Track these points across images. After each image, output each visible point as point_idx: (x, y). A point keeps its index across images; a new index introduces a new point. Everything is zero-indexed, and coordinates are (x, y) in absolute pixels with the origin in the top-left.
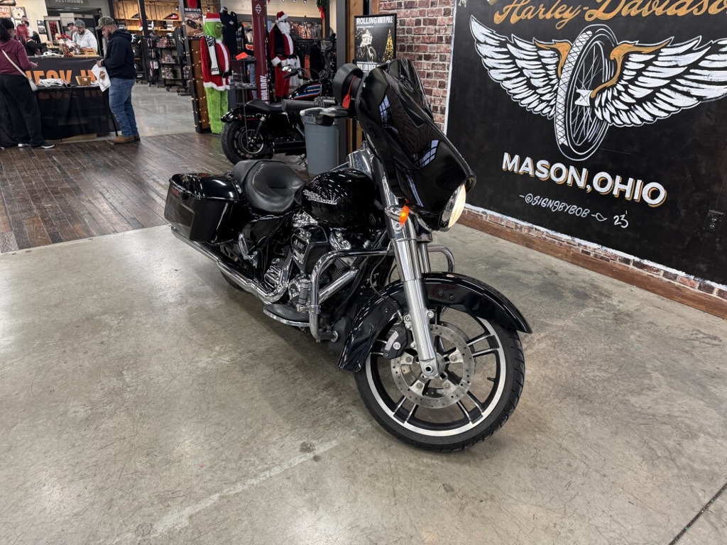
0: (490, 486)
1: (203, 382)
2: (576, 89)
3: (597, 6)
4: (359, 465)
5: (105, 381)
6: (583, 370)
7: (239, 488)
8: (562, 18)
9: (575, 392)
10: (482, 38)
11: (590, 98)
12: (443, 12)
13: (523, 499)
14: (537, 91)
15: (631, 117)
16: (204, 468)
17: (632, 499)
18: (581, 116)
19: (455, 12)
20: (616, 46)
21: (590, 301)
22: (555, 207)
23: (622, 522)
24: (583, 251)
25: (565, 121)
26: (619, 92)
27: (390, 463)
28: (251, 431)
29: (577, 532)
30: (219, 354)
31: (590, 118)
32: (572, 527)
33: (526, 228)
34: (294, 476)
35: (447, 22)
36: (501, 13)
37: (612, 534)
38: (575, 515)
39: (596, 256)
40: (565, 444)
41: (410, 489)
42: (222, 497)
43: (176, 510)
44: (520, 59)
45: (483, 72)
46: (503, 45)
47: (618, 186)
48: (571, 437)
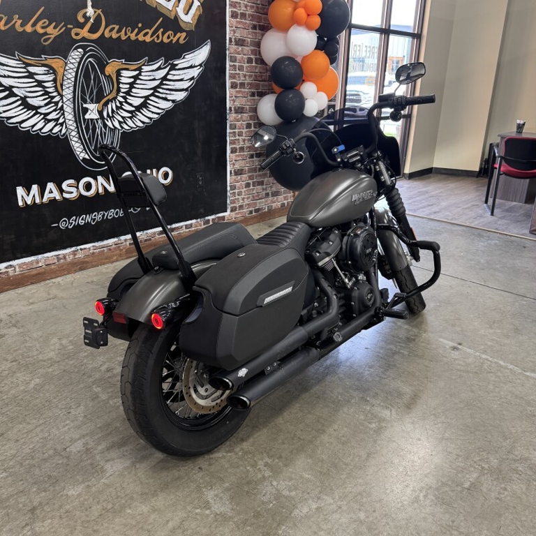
2: (82, 104)
3: (82, 26)
8: (46, 34)
11: (98, 111)
14: (39, 111)
15: (135, 122)
18: (94, 129)
20: (108, 63)
22: (95, 219)
25: (80, 136)
26: (121, 103)
31: (103, 129)
33: (69, 254)
44: (5, 76)
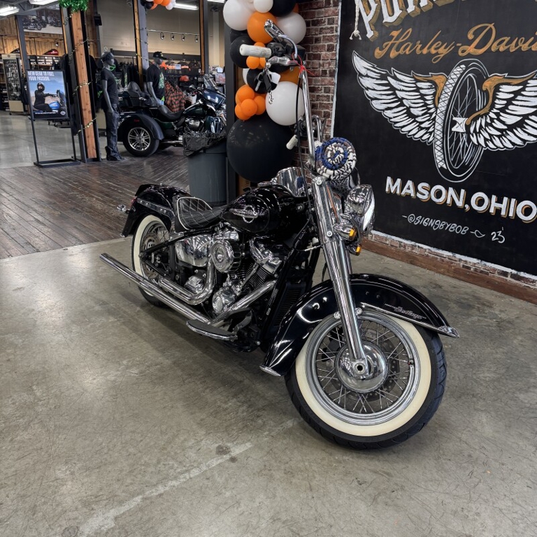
0: (399, 478)
1: (114, 394)
2: (452, 117)
3: (469, 43)
4: (275, 464)
5: (15, 396)
6: (474, 372)
7: (161, 489)
8: (437, 54)
9: (468, 391)
10: (363, 72)
11: (466, 125)
12: (326, 47)
13: (430, 487)
14: (417, 119)
15: (503, 141)
16: (124, 473)
17: (529, 483)
18: (458, 142)
19: (338, 48)
20: (487, 78)
21: (474, 311)
22: (436, 226)
23: (523, 504)
24: (463, 266)
25: (443, 146)
26: (492, 120)
27: (303, 461)
28: (167, 437)
29: (483, 515)
30: (128, 367)
31: (466, 143)
32: (478, 511)
33: (409, 246)
34: (213, 476)
35: (330, 57)
36: (381, 49)
37: (515, 515)
38: (480, 500)
39: (476, 270)
40: (464, 437)
41: (324, 484)
42: (144, 499)
43: (100, 513)
44: (400, 90)
45: (366, 102)
46: (383, 77)
47: (494, 205)
48: (469, 431)
